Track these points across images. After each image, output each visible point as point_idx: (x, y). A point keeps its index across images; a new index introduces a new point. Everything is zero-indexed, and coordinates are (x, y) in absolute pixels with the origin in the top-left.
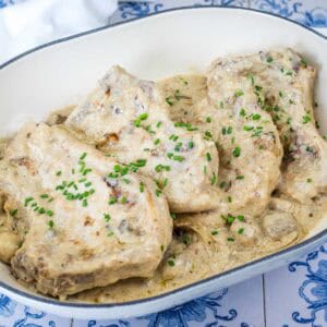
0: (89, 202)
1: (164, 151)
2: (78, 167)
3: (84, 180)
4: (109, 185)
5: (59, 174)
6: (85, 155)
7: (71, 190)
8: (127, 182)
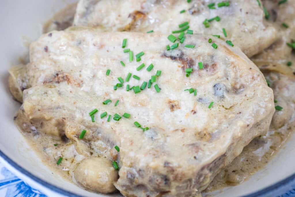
0: (161, 86)
1: (204, 3)
2: (126, 57)
3: (143, 66)
4: (173, 58)
5: (108, 72)
6: (125, 41)
7: (133, 83)
8: (192, 46)
